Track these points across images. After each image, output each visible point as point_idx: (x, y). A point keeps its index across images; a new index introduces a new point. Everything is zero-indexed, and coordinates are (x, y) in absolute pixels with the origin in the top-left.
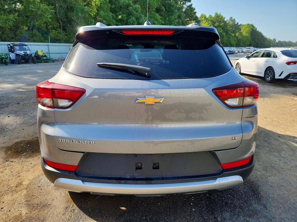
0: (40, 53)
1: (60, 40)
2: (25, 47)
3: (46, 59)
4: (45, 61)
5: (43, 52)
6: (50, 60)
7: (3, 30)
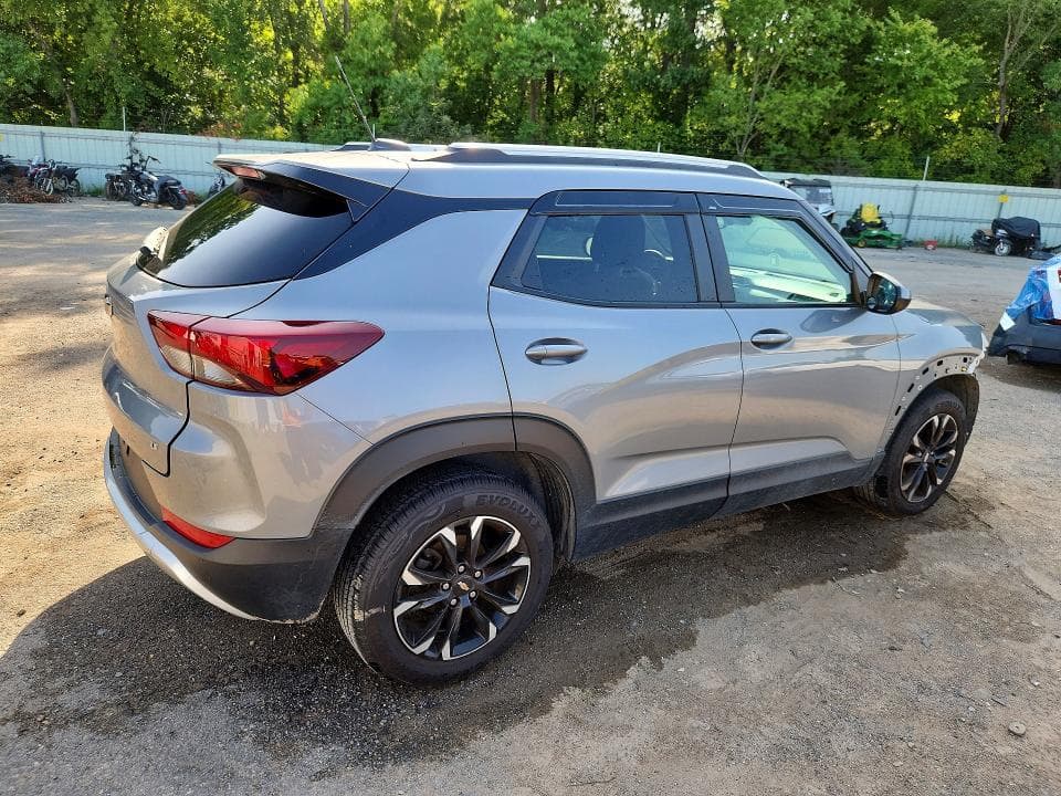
0: (869, 216)
1: (971, 170)
2: (821, 191)
3: (878, 237)
4: (873, 242)
5: (882, 211)
6: (890, 239)
7: (792, 137)
